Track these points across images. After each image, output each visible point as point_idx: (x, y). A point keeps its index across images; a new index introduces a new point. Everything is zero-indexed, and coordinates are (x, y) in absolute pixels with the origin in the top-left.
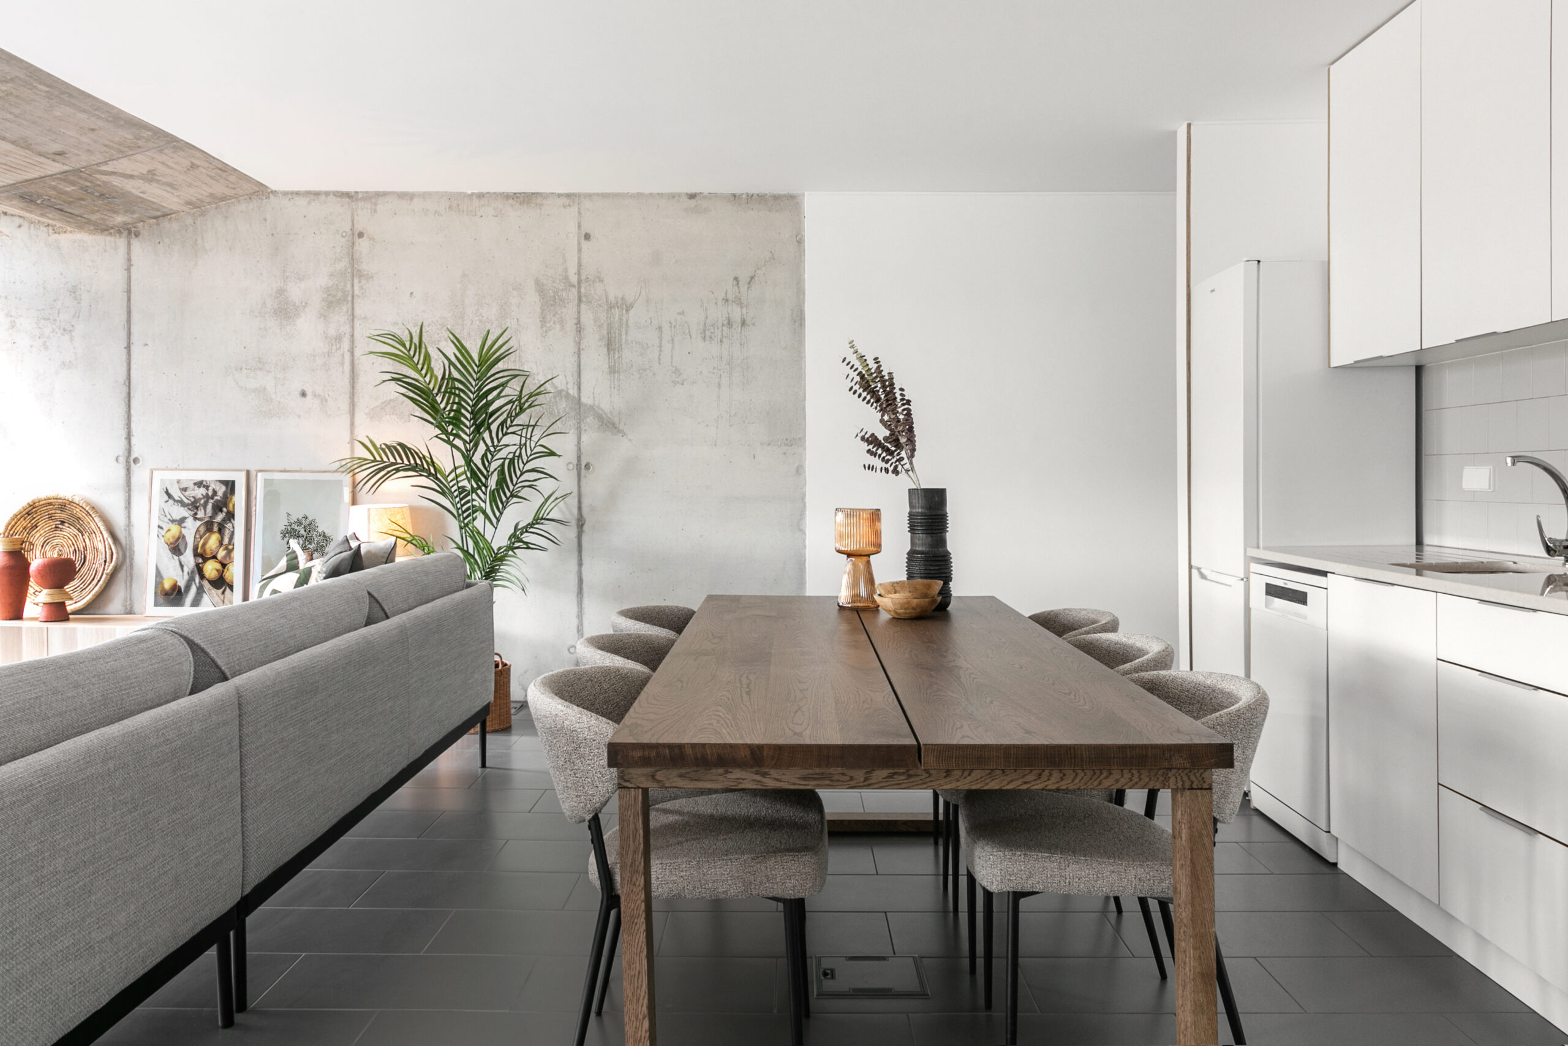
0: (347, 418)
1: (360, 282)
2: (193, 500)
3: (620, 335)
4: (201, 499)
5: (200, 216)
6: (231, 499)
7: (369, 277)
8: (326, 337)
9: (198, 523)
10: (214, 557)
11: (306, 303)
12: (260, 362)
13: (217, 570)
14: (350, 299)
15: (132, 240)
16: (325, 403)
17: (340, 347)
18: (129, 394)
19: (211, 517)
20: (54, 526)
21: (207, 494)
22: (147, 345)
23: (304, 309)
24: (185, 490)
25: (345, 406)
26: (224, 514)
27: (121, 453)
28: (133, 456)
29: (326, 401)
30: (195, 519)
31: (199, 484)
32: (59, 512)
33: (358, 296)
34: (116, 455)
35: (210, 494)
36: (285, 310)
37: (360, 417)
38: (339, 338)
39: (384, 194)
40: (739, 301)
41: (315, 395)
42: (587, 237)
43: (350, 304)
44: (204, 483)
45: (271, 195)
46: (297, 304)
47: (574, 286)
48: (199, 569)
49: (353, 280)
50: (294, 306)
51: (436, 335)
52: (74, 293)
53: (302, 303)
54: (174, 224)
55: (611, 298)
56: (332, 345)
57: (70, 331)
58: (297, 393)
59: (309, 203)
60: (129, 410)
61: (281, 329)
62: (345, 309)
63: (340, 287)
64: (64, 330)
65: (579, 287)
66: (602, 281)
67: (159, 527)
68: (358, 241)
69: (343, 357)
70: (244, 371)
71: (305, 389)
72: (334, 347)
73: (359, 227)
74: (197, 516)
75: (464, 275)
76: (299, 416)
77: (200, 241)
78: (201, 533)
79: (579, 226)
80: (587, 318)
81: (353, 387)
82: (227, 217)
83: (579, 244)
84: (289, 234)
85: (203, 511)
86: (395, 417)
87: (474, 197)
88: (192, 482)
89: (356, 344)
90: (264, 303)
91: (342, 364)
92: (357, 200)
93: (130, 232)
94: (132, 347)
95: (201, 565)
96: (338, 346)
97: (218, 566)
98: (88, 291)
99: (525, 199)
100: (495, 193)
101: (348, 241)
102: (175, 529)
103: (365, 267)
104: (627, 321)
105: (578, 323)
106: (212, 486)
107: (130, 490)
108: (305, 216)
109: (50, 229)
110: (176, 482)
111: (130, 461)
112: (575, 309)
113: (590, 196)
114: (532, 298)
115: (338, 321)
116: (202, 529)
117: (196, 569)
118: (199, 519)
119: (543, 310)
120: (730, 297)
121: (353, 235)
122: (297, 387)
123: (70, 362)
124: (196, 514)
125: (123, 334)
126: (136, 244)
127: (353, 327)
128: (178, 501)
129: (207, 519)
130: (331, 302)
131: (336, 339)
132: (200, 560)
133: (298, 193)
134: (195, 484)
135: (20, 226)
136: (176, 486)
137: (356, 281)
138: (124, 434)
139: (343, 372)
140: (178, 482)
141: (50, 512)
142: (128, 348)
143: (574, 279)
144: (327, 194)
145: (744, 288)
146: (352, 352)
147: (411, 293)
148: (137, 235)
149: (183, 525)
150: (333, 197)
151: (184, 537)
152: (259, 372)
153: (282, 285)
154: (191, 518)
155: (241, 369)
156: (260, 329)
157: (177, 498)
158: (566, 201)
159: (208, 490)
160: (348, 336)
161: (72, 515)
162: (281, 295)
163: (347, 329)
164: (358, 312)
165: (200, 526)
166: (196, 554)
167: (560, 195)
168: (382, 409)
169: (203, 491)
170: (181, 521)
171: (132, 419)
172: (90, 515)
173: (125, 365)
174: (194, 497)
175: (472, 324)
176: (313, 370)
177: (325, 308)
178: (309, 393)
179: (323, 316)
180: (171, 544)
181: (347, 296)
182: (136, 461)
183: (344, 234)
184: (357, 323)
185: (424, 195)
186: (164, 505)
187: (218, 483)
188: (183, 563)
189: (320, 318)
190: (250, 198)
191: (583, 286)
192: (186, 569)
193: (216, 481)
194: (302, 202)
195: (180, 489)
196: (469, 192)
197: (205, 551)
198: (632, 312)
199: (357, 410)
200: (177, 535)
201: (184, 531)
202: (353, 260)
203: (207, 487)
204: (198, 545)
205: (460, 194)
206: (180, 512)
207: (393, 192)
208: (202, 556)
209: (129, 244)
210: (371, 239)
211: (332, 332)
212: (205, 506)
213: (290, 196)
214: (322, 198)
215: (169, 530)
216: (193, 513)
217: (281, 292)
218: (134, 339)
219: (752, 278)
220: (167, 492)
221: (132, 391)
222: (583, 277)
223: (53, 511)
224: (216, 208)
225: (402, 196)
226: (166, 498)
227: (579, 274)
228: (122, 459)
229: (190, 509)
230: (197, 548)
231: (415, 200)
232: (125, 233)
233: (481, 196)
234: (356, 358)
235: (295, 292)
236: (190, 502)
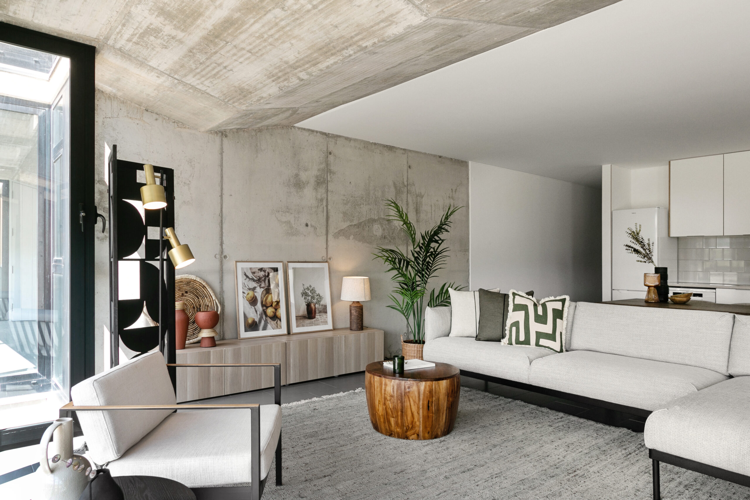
0: (325, 237)
1: (330, 175)
2: (258, 278)
3: (420, 207)
4: (262, 277)
5: (259, 132)
6: (277, 277)
7: (334, 173)
8: (317, 199)
9: (262, 289)
10: (272, 306)
11: (308, 182)
12: (287, 208)
13: (273, 312)
14: (326, 182)
15: (223, 138)
16: (316, 230)
17: (322, 204)
18: (222, 221)
19: (268, 286)
20: (181, 294)
21: (265, 275)
22: (231, 195)
23: (307, 185)
24: (254, 273)
25: (324, 232)
26: (274, 284)
27: (217, 253)
28: (225, 254)
29: (316, 229)
30: (261, 287)
31: (261, 270)
32: (186, 286)
33: (329, 181)
34: (215, 254)
35: (267, 274)
36: (299, 184)
37: (330, 237)
38: (322, 200)
39: (340, 136)
40: (453, 198)
41: (312, 226)
42: (410, 167)
43: (326, 184)
44: (263, 269)
45: (292, 128)
46: (304, 182)
47: (406, 186)
48: (265, 312)
49: (327, 173)
50: (303, 182)
51: (359, 202)
52: (191, 163)
53: (306, 181)
54: (246, 134)
55: (417, 192)
56: (319, 203)
57: (188, 184)
58: (304, 225)
59: (309, 135)
60: (222, 230)
61: (297, 193)
62: (324, 186)
63: (322, 176)
64: (185, 183)
65: (407, 187)
66: (414, 185)
67: (243, 293)
68: (330, 156)
69: (324, 209)
70: (280, 212)
71: (308, 223)
72: (320, 204)
73: (330, 150)
74: (262, 286)
75: (369, 177)
76: (305, 236)
77: (259, 144)
78: (264, 294)
79: (407, 163)
80: (410, 200)
81: (327, 223)
82: (272, 135)
83: (407, 169)
84: (300, 148)
85: (264, 283)
86: (344, 237)
87: (373, 144)
88: (257, 269)
89: (328, 203)
90: (290, 180)
91: (323, 212)
92: (329, 137)
93: (222, 134)
94: (223, 196)
95: (265, 310)
96: (321, 204)
97: (273, 310)
98: (199, 163)
99: (391, 148)
100: (380, 144)
101: (326, 155)
102: (251, 293)
103: (333, 168)
104: (422, 202)
105: (407, 201)
106: (267, 270)
107: (222, 273)
108: (307, 141)
109: (176, 124)
110: (249, 269)
111: (222, 257)
112: (406, 196)
113: (410, 151)
114: (393, 189)
115: (322, 191)
116: (265, 292)
117: (263, 312)
118: (263, 288)
119: (396, 195)
120: (451, 196)
121: (327, 152)
122: (304, 221)
123: (188, 201)
124: (261, 285)
125: (219, 189)
126: (225, 140)
127: (327, 195)
128: (251, 279)
129: (266, 288)
130: (319, 183)
131: (320, 201)
132: (265, 308)
133: (304, 129)
134: (259, 270)
135: (156, 120)
136: (250, 271)
137: (329, 174)
138: (219, 242)
139: (323, 216)
140: (251, 269)
141: (180, 286)
142: (221, 196)
143: (406, 183)
144: (317, 132)
145: (454, 193)
146: (327, 206)
147: (350, 182)
148: (226, 136)
149: (255, 291)
150: (320, 134)
151: (256, 297)
152: (287, 213)
153: (297, 172)
154: (259, 287)
155: (279, 211)
156: (288, 192)
157: (250, 277)
158: (404, 152)
159: (265, 273)
160: (325, 199)
161: (193, 288)
162: (297, 176)
163: (325, 196)
164: (329, 188)
165: (263, 291)
166: (263, 305)
167: (401, 149)
168: (339, 233)
169: (262, 274)
170: (254, 289)
171: (224, 234)
172: (205, 287)
173: (220, 205)
174: (259, 277)
175: (372, 198)
176: (311, 214)
177: (316, 185)
178: (309, 224)
179: (315, 189)
180: (250, 300)
181: (325, 180)
182: (225, 257)
183: (324, 152)
184: (329, 193)
185: (355, 140)
186: (244, 281)
187: (270, 269)
188: (257, 310)
189: (314, 189)
190: (283, 127)
191: (409, 187)
192: (258, 313)
193: (269, 268)
194: (307, 134)
195: (251, 272)
196: (371, 142)
197: (266, 303)
198: (423, 199)
199: (329, 233)
200: (253, 296)
201: (256, 294)
202: (327, 165)
203: (265, 271)
204: (263, 300)
205: (368, 142)
206: (253, 284)
207: (343, 136)
208: (265, 306)
209: (222, 139)
210: (335, 156)
211: (319, 197)
212: (265, 281)
213: (301, 130)
214: (315, 133)
215: (248, 294)
216: (259, 284)
217: (297, 175)
218: (224, 192)
219: (456, 190)
220: (245, 274)
221: (223, 219)
222: (409, 183)
223: (182, 286)
224: (267, 130)
225: (347, 139)
226: (245, 277)
227: (407, 181)
228: (218, 256)
229: (257, 283)
230: (263, 302)
231: (352, 141)
232: (220, 134)
233: (375, 144)
234: (328, 210)
235: (304, 176)
236: (257, 279)
